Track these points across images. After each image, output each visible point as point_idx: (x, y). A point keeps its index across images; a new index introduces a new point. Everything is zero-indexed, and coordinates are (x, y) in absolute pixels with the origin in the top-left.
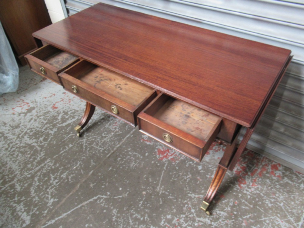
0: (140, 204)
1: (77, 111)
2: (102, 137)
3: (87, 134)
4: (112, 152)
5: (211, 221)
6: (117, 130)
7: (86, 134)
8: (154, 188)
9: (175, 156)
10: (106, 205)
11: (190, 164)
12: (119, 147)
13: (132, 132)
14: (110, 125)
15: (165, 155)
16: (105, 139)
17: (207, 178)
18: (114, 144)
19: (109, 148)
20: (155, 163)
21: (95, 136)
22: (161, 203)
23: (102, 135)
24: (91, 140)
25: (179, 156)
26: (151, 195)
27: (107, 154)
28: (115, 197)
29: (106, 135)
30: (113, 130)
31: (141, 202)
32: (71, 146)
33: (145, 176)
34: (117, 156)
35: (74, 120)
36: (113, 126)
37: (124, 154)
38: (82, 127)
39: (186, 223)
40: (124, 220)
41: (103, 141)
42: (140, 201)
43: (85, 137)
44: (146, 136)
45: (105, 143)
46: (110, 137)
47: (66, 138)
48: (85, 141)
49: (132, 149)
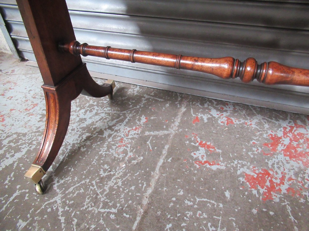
1: (24, 135)
2: (102, 179)
3: (62, 182)
4: (142, 211)
6: (130, 154)
7: (58, 182)
9: (290, 182)
12: (153, 192)
13: (165, 152)
14: (109, 147)
15: (268, 184)
16: (111, 183)
18: (138, 190)
19: (130, 202)
20: (260, 212)
21: (83, 182)
23: (99, 175)
24: (75, 195)
25: (299, 179)
27: (132, 221)
29: (110, 171)
30: (121, 156)
32: (22, 225)
34: (158, 218)
35: (18, 155)
36: (117, 147)
37: (174, 211)
38: (45, 167)
41: (107, 188)
43: (58, 191)
44: (200, 153)
45: (114, 193)
46: (121, 173)
47: (5, 206)
48: (59, 202)
49: (187, 191)
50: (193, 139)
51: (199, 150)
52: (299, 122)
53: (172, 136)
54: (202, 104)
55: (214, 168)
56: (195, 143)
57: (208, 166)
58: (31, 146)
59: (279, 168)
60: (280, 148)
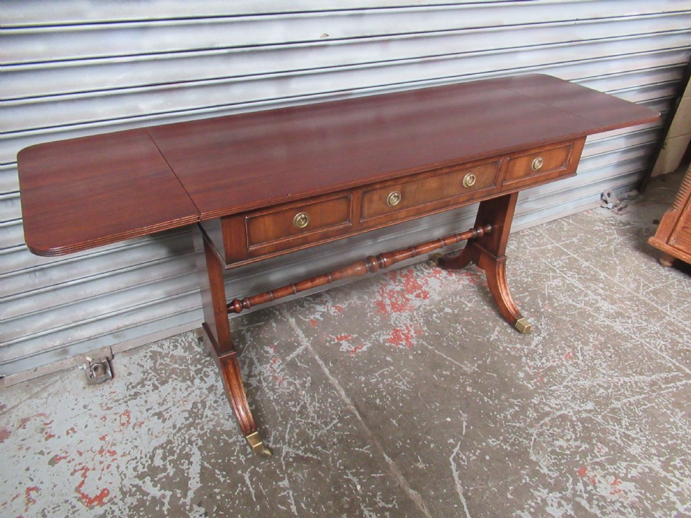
0: (488, 402)
1: (169, 442)
2: (300, 413)
3: (272, 438)
4: (352, 407)
5: (539, 335)
6: (297, 382)
8: (465, 374)
9: (413, 327)
10: (475, 451)
11: (437, 317)
12: (345, 392)
13: (321, 362)
14: (273, 390)
15: (403, 337)
16: (310, 410)
17: (467, 311)
18: (334, 398)
19: (339, 409)
20: (414, 355)
21: (289, 426)
22: (495, 375)
23: (294, 412)
24: (296, 437)
25: (415, 322)
26: (476, 382)
27: (354, 417)
28: (464, 433)
29: (299, 404)
30: (292, 389)
31: (486, 399)
32: (285, 483)
33: (435, 376)
34: (367, 403)
35: (196, 458)
36: (279, 385)
37: (371, 391)
39: (536, 360)
40: (514, 433)
41: (312, 415)
42: (482, 399)
43: (278, 446)
44: (345, 346)
45: (321, 412)
46: (309, 399)
47: (251, 489)
48: (290, 450)
49: (365, 375)
50: (328, 339)
51: (341, 344)
52: (383, 282)
53: (310, 347)
54: (302, 306)
55: (364, 348)
56: (334, 341)
57: (360, 351)
58: (194, 444)
59: (399, 323)
60: (388, 308)
